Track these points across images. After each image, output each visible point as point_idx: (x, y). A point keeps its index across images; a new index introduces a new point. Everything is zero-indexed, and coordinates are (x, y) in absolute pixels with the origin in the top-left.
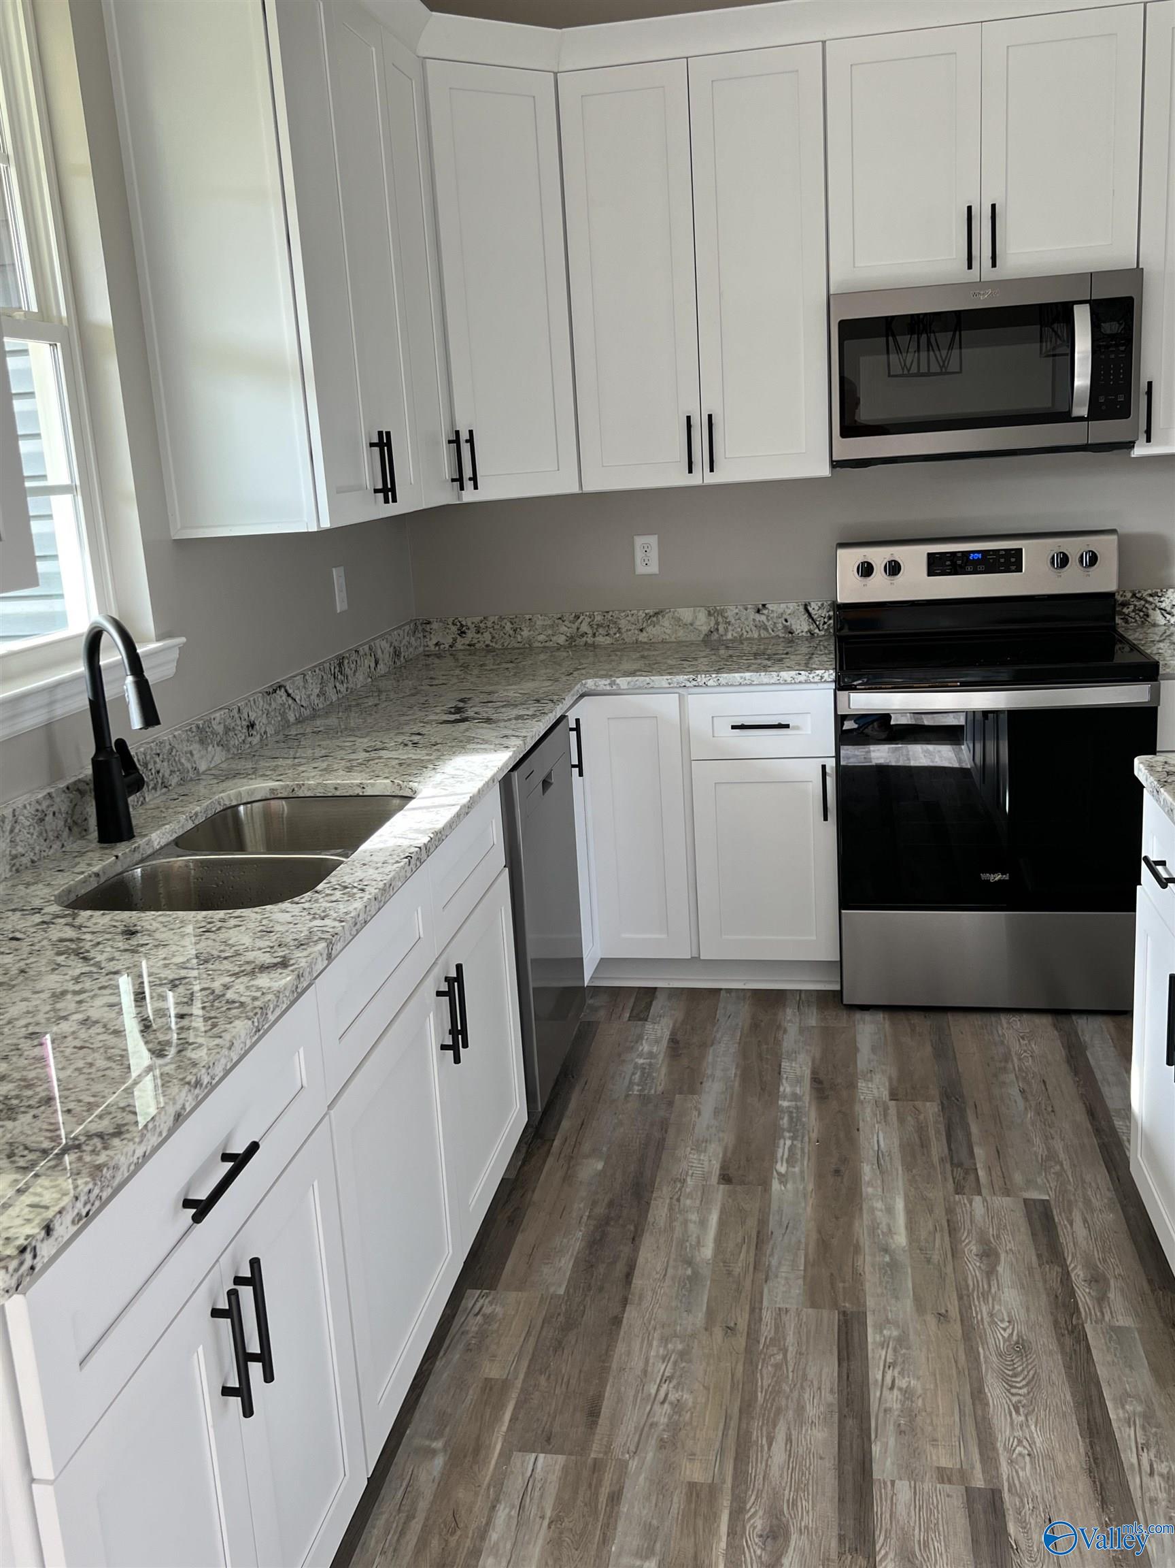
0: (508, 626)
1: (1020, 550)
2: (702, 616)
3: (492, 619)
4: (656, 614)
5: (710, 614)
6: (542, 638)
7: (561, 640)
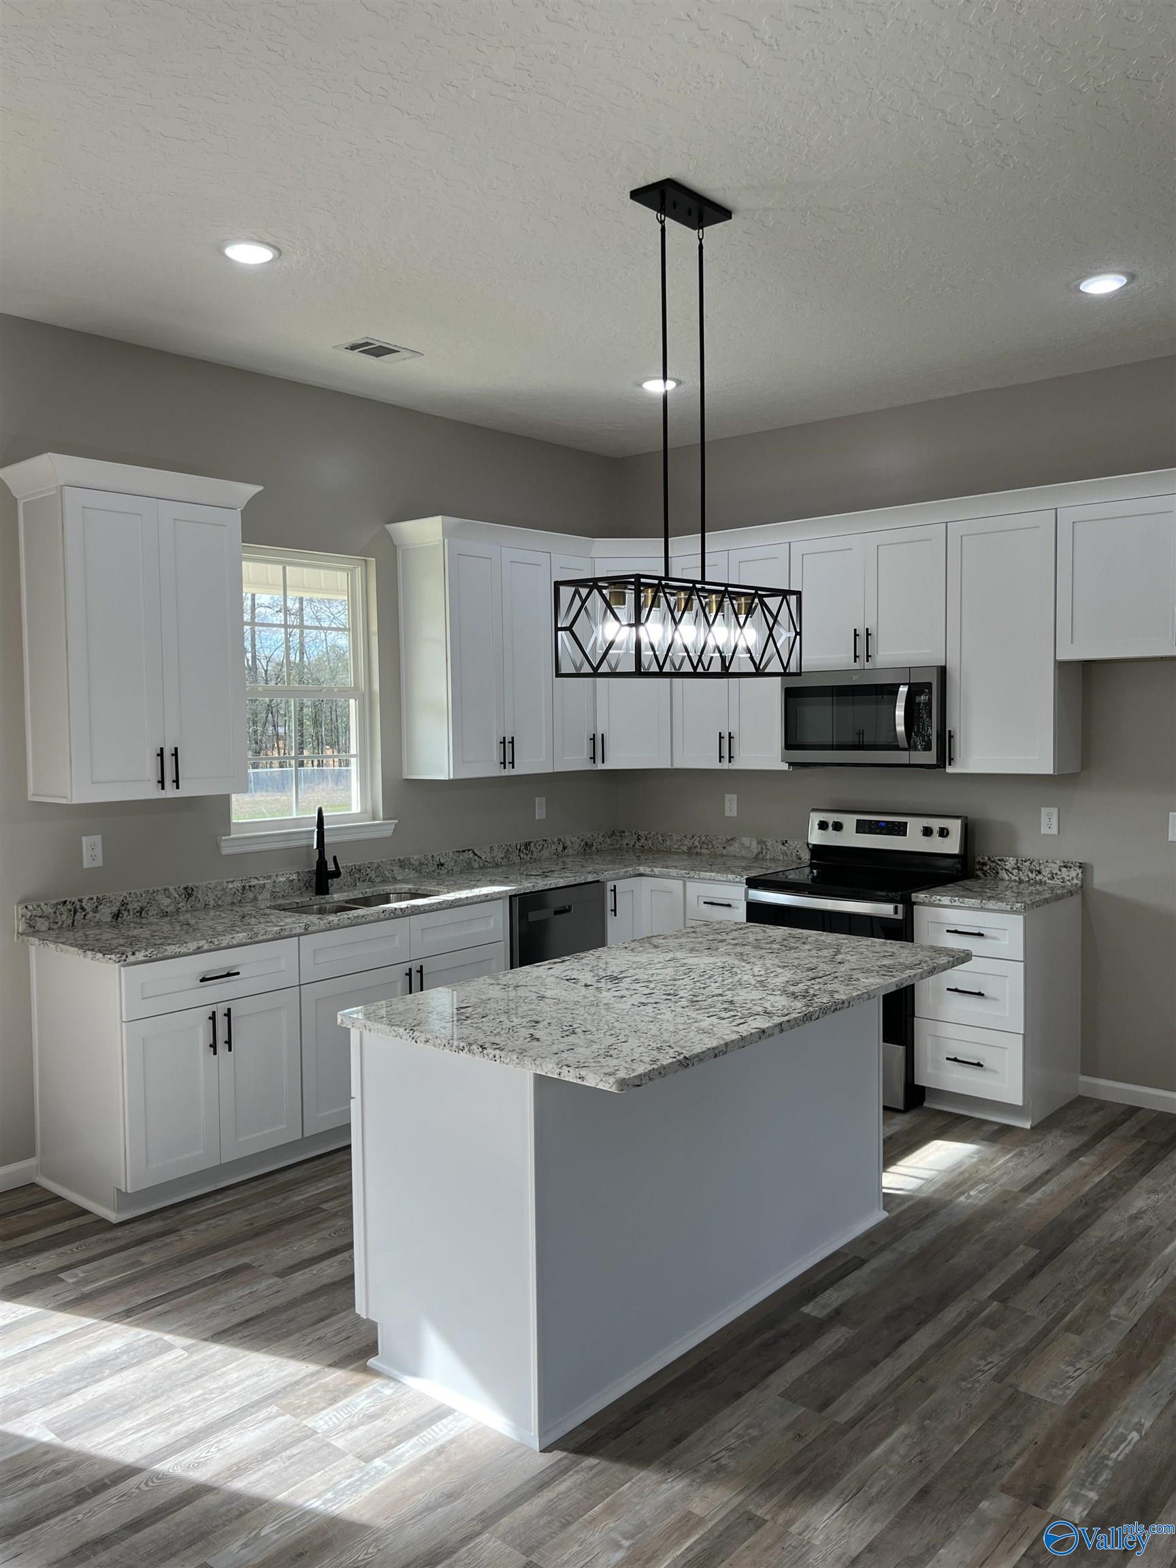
0: (660, 838)
1: (906, 823)
2: (754, 843)
3: (653, 833)
4: (732, 839)
5: (758, 843)
6: (676, 846)
7: (685, 848)
